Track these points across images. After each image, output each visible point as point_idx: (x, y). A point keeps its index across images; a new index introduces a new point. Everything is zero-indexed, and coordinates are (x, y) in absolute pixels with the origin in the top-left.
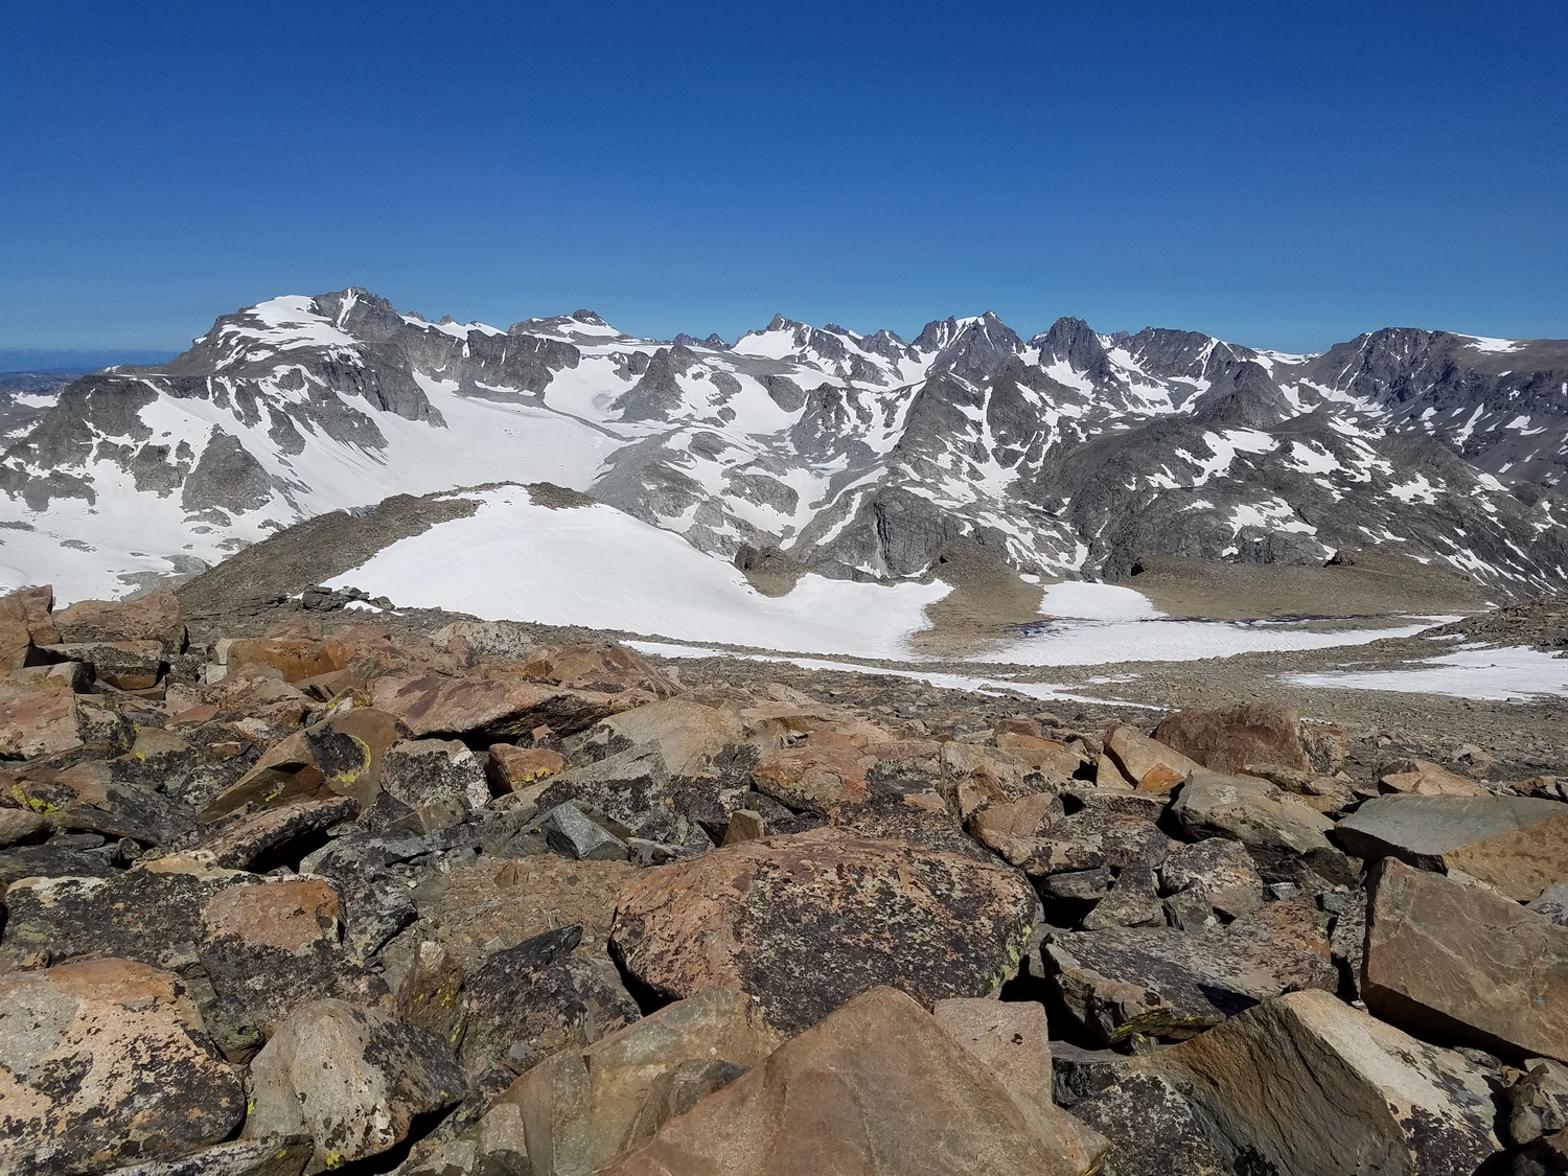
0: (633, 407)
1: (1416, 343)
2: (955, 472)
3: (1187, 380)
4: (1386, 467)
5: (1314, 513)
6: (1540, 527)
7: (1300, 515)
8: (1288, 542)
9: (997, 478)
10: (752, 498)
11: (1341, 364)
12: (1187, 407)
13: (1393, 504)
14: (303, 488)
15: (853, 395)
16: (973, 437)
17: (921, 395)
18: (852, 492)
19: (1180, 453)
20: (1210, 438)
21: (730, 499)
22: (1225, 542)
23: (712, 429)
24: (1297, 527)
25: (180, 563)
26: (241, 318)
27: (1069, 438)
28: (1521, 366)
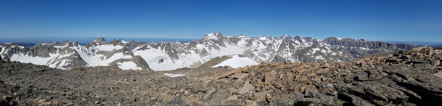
0: (247, 46)
1: (332, 39)
2: (285, 53)
3: (310, 43)
4: (331, 52)
5: (324, 57)
6: (345, 57)
7: (323, 57)
8: (322, 60)
9: (290, 54)
10: (261, 56)
11: (326, 41)
12: (310, 46)
13: (332, 55)
14: (211, 54)
15: (273, 44)
16: (287, 49)
17: (281, 45)
18: (273, 56)
19: (310, 51)
20: (313, 49)
21: (259, 56)
22: (315, 61)
23: (256, 48)
24: (323, 58)
25: (198, 62)
26: (207, 36)
27: (298, 49)
28: (342, 41)
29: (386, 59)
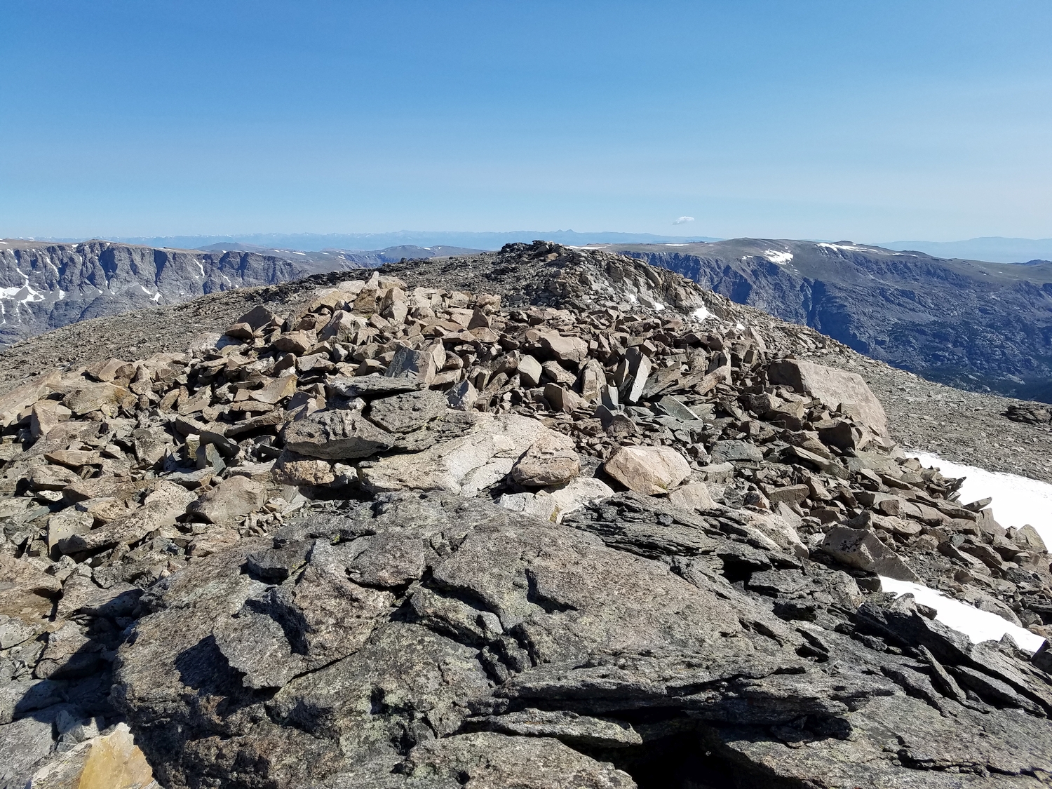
29: (188, 370)
